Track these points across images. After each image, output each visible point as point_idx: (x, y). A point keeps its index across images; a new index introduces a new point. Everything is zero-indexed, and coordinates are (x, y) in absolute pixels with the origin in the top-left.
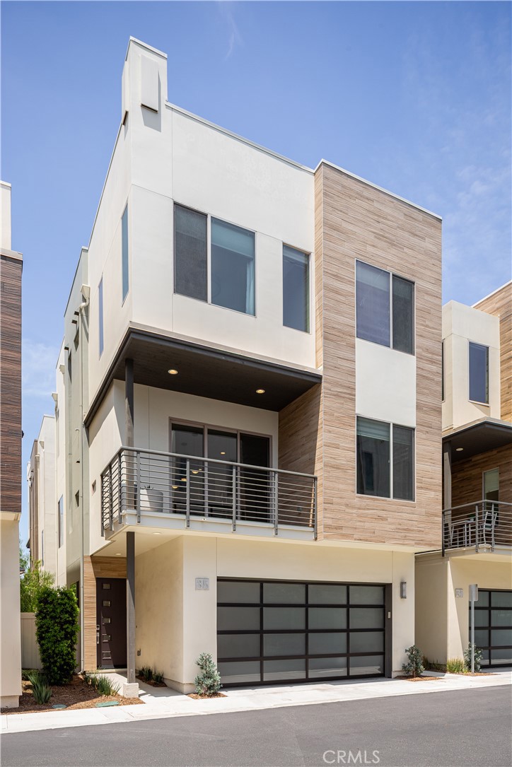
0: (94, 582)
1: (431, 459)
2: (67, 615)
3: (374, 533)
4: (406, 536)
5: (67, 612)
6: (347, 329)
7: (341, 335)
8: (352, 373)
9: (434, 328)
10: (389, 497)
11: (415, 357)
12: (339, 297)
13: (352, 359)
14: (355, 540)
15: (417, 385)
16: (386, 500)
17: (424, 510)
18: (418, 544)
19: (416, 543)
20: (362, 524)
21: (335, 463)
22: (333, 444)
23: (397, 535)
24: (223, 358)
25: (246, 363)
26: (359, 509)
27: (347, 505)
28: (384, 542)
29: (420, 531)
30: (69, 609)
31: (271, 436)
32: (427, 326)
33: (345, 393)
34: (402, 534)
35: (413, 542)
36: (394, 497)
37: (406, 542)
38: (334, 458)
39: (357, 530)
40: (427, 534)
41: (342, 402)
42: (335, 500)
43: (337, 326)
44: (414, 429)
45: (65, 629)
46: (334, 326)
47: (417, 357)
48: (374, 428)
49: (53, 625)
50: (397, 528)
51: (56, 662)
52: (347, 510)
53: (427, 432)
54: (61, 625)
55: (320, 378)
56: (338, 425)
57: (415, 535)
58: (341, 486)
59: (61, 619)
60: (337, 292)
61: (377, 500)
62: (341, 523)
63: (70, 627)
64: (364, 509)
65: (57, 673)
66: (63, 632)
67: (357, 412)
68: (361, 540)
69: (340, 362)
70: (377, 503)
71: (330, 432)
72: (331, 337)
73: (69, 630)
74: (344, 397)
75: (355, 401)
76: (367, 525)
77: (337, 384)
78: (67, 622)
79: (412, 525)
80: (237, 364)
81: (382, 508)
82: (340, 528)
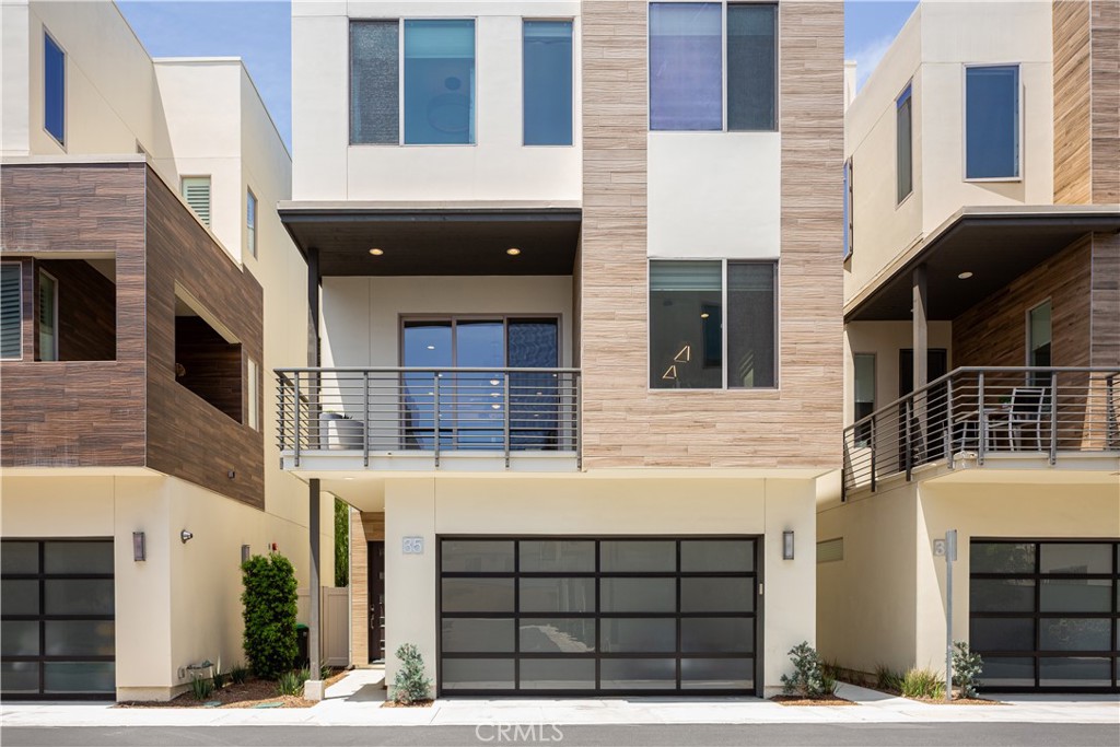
0: (365, 547)
1: (817, 309)
2: (277, 591)
3: (686, 450)
4: (755, 452)
5: (277, 587)
6: (630, 121)
7: (619, 134)
8: (641, 192)
9: (823, 71)
10: (721, 387)
11: (779, 133)
12: (614, 73)
13: (640, 169)
14: (646, 465)
15: (784, 182)
16: (712, 394)
17: (798, 402)
18: (786, 463)
19: (779, 462)
20: (661, 437)
21: (604, 345)
22: (602, 314)
23: (736, 451)
24: (413, 219)
25: (449, 219)
26: (654, 413)
27: (629, 410)
28: (709, 465)
29: (789, 440)
30: (280, 583)
31: (561, 315)
32: (809, 71)
33: (626, 228)
34: (749, 448)
35: (774, 461)
36: (729, 386)
37: (759, 461)
38: (604, 337)
39: (650, 449)
40: (805, 443)
41: (619, 242)
42: (605, 404)
43: (610, 122)
44: (776, 261)
45: (273, 609)
46: (604, 123)
47: (783, 133)
48: (686, 275)
49: (260, 603)
50: (735, 440)
51: (263, 650)
52: (630, 417)
53: (808, 262)
54: (269, 602)
55: (578, 212)
56: (612, 283)
57: (777, 448)
58: (619, 381)
59: (270, 595)
60: (610, 68)
61: (693, 394)
62: (616, 440)
63: (281, 606)
64: (665, 413)
65: (264, 664)
66: (272, 613)
67: (649, 254)
68: (657, 464)
69: (616, 179)
70: (691, 400)
71: (597, 296)
72: (598, 143)
73: (279, 610)
74: (622, 235)
75: (646, 236)
76: (671, 439)
77: (609, 216)
78: (276, 599)
79: (771, 431)
80: (436, 222)
81: (702, 407)
82: (618, 447)
